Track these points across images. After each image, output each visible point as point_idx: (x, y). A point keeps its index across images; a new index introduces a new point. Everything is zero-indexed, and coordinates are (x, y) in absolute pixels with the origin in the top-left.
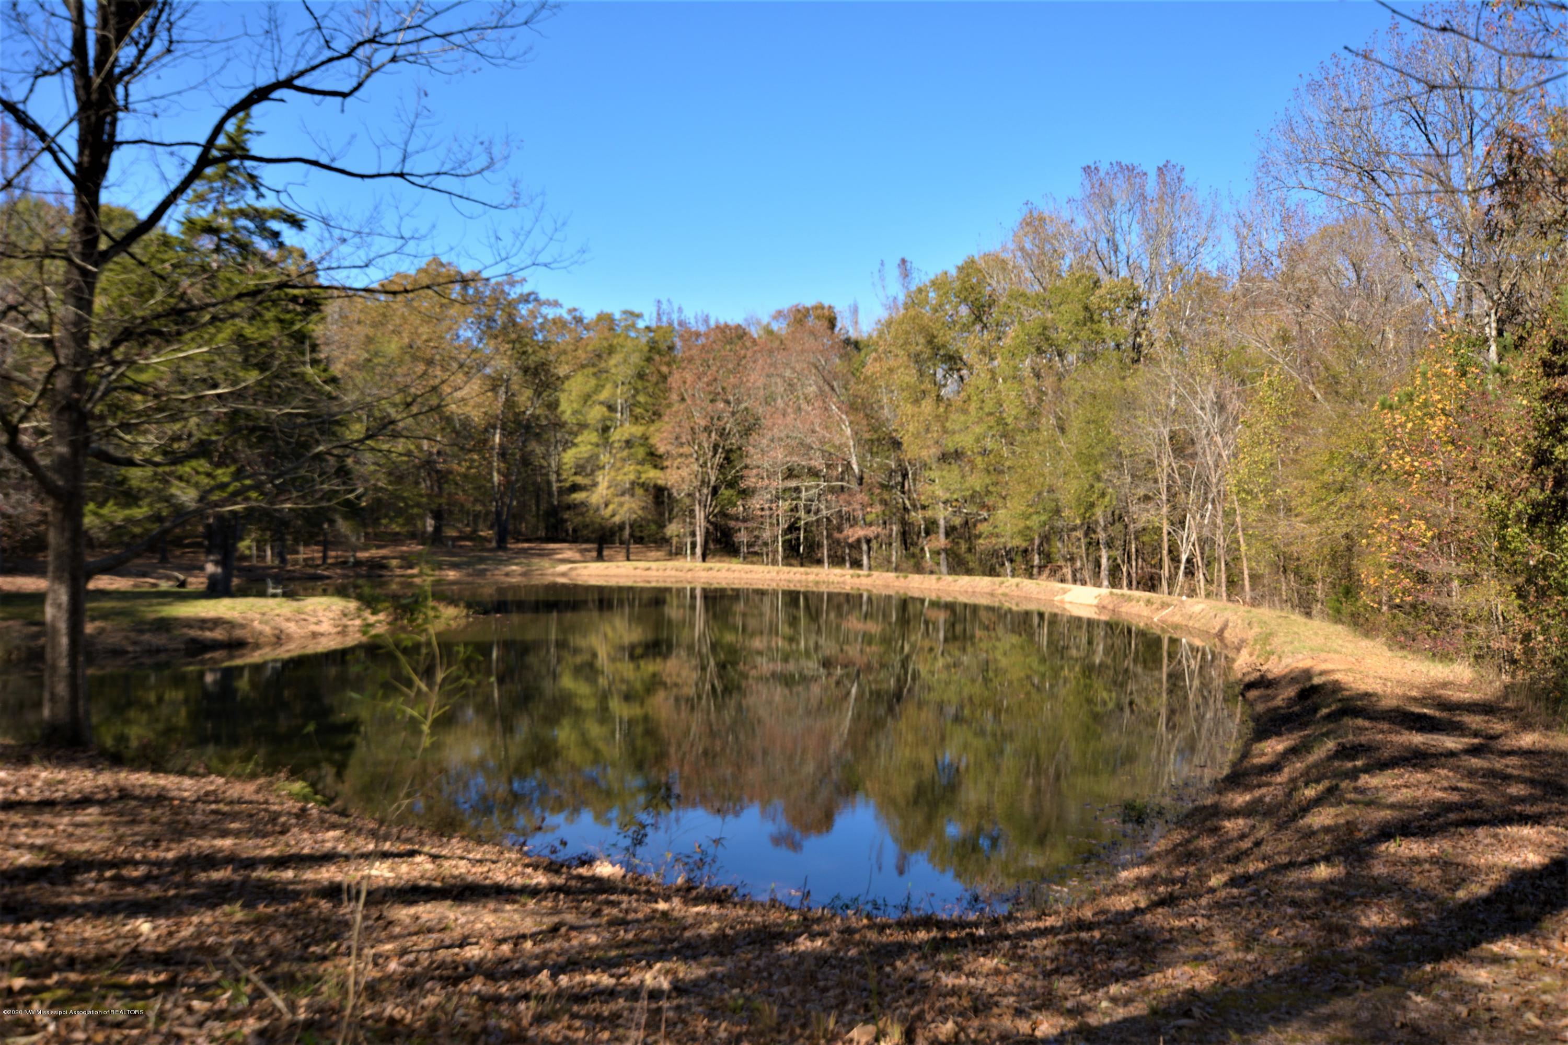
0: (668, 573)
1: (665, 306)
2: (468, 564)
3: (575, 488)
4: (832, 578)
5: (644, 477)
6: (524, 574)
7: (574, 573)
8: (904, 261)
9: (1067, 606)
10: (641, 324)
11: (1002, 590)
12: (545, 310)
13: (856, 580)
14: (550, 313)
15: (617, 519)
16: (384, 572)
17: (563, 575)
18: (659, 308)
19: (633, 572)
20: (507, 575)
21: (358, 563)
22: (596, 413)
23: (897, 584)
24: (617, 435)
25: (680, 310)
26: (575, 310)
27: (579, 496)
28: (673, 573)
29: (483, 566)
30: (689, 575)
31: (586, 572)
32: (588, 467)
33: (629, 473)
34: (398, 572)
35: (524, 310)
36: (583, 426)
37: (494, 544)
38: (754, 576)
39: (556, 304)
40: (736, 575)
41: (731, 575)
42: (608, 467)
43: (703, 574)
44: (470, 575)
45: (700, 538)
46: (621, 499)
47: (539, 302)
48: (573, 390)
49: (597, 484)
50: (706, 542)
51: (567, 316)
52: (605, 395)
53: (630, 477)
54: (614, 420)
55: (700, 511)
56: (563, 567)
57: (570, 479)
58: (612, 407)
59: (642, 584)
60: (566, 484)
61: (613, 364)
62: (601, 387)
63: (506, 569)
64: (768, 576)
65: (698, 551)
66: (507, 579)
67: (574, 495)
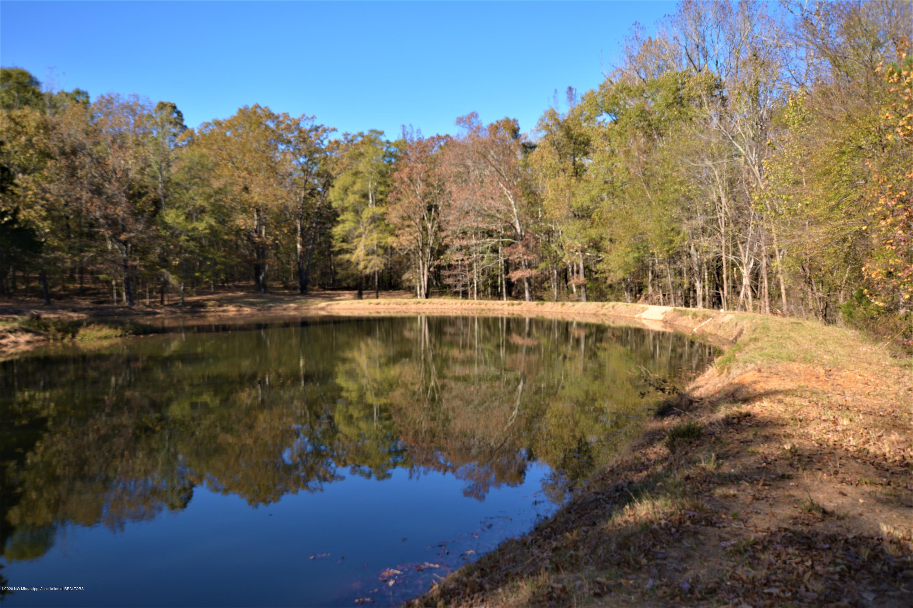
0: (391, 306)
1: (408, 129)
3: (342, 251)
4: (496, 307)
5: (384, 241)
6: (296, 309)
7: (329, 307)
8: (570, 89)
9: (644, 322)
10: (383, 139)
11: (604, 311)
12: (326, 135)
13: (511, 308)
14: (333, 137)
15: (368, 271)
16: (202, 309)
17: (322, 309)
18: (404, 130)
20: (285, 309)
21: (185, 304)
22: (352, 199)
23: (536, 309)
25: (419, 131)
26: (347, 134)
27: (345, 257)
28: (395, 306)
30: (404, 307)
31: (336, 307)
32: (350, 237)
33: (374, 239)
34: (211, 309)
35: (313, 136)
36: (344, 209)
37: (298, 291)
38: (446, 307)
39: (334, 130)
40: (435, 306)
41: (431, 306)
42: (364, 236)
43: (413, 306)
44: (259, 310)
45: (424, 283)
46: (370, 257)
47: (325, 131)
48: (338, 184)
49: (356, 248)
50: (429, 286)
51: (342, 138)
52: (357, 187)
53: (375, 242)
54: (367, 205)
55: (423, 264)
56: (323, 304)
57: (337, 245)
58: (365, 196)
59: (375, 315)
60: (336, 249)
61: (362, 167)
62: (354, 183)
63: (285, 306)
64: (455, 307)
65: (423, 292)
66: (285, 313)
67: (340, 257)
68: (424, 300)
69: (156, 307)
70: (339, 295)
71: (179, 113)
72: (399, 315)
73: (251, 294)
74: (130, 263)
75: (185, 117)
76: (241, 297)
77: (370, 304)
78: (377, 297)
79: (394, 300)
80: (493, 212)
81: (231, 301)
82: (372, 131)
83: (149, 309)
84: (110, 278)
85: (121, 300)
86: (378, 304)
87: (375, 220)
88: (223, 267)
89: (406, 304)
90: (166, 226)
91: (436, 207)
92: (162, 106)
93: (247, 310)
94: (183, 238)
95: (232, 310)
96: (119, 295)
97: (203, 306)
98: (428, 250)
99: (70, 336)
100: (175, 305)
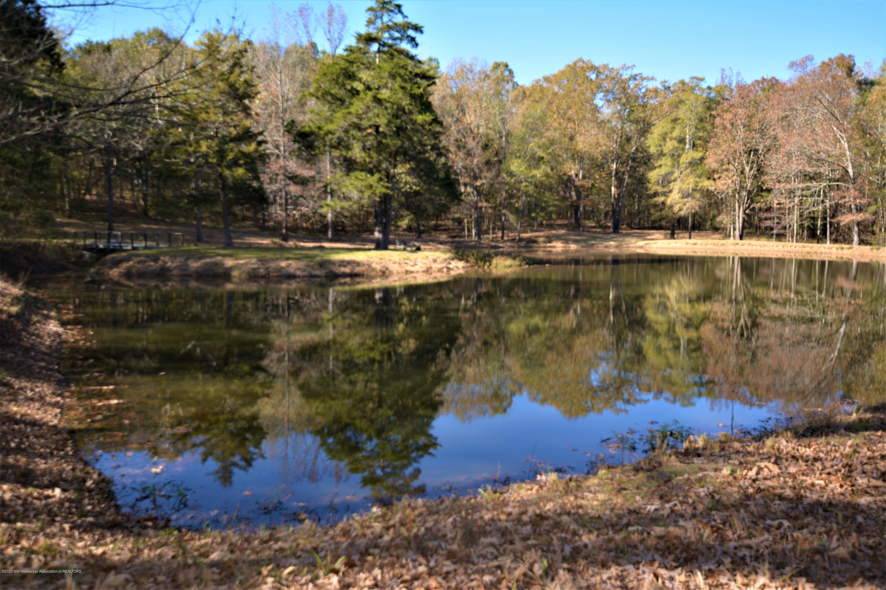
0: (708, 246)
1: (727, 73)
2: (585, 241)
3: (657, 194)
4: (823, 250)
5: (700, 185)
6: (616, 247)
7: (647, 246)
10: (704, 85)
12: (645, 83)
13: (838, 251)
14: (651, 85)
15: (682, 213)
16: (535, 245)
17: (641, 247)
18: (723, 74)
19: (685, 246)
20: (606, 247)
21: (521, 240)
22: (670, 145)
24: (685, 159)
25: (738, 74)
26: (665, 82)
27: (660, 199)
28: (712, 246)
29: (593, 242)
30: (722, 248)
31: (655, 246)
32: (666, 180)
33: (690, 182)
34: (542, 245)
35: (632, 84)
36: (661, 154)
37: (611, 230)
38: (767, 249)
39: (653, 79)
40: (754, 248)
41: (750, 248)
42: (679, 180)
43: (732, 247)
44: (583, 247)
45: (739, 225)
46: (686, 200)
47: (643, 79)
48: (656, 131)
49: (671, 191)
50: (743, 228)
51: (660, 86)
52: (676, 133)
53: (691, 186)
54: (684, 149)
55: (739, 207)
56: (641, 243)
57: (653, 188)
58: (682, 141)
59: (691, 254)
60: (651, 192)
61: (682, 112)
62: (674, 128)
63: (607, 244)
64: (776, 249)
65: (737, 233)
66: (607, 250)
67: (656, 199)
68: (738, 241)
69: (498, 241)
70: (649, 234)
71: (511, 72)
72: (715, 255)
73: (571, 232)
74: (480, 204)
75: (515, 74)
76: (563, 235)
77: (687, 244)
78: (690, 238)
79: (710, 241)
80: (823, 156)
81: (558, 238)
82: (692, 78)
83: (494, 244)
84: (463, 217)
85: (471, 236)
86: (695, 244)
87: (694, 164)
88: (555, 209)
89: (723, 245)
90: (511, 174)
91: (757, 150)
92: (497, 66)
93: (573, 247)
94: (524, 184)
95: (558, 246)
96: (469, 231)
97: (535, 242)
98: (744, 193)
99: (488, 264)
100: (513, 240)
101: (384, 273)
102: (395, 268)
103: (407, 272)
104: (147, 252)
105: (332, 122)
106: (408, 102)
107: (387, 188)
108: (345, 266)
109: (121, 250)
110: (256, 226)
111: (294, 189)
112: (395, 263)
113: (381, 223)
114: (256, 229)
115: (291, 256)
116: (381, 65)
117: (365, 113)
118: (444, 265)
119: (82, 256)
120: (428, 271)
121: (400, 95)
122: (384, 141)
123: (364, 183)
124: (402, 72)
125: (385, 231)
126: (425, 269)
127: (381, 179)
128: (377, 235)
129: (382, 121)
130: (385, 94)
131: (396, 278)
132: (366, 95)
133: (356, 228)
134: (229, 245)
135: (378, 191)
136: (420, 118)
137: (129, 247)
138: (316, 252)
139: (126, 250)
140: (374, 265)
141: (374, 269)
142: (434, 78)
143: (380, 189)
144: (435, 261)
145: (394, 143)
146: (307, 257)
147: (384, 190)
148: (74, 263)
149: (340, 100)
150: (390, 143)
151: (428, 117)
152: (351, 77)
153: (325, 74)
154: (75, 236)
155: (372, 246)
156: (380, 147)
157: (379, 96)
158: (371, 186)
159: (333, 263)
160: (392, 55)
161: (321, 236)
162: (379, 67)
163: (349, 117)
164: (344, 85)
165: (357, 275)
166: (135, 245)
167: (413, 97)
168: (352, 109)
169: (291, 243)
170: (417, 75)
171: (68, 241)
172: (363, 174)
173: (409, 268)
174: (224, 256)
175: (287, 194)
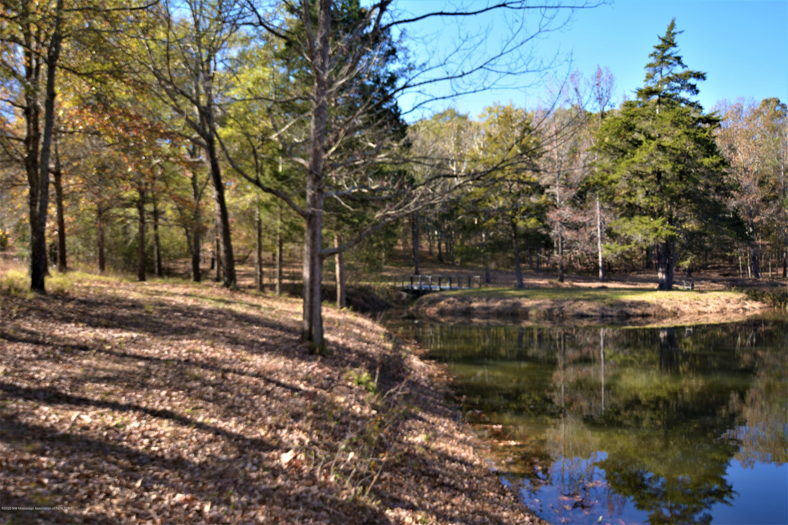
74: (757, 242)
84: (736, 255)
85: (747, 274)
92: (767, 102)
96: (745, 269)
101: (675, 314)
102: (686, 308)
103: (700, 313)
104: (454, 293)
105: (614, 172)
106: (692, 147)
107: (671, 230)
108: (635, 307)
109: (430, 291)
110: (531, 268)
111: (569, 234)
112: (686, 303)
113: (665, 263)
114: (532, 271)
115: (581, 297)
116: (662, 115)
117: (649, 161)
118: (739, 306)
119: (401, 296)
120: (722, 311)
121: (684, 141)
122: (667, 185)
123: (649, 227)
124: (685, 119)
125: (668, 272)
126: (718, 310)
127: (664, 223)
128: (661, 276)
129: (667, 168)
130: (667, 141)
131: (687, 318)
132: (650, 144)
133: (623, 267)
134: (521, 286)
135: (663, 234)
136: (707, 161)
137: (438, 289)
138: (603, 293)
139: (436, 291)
140: (664, 306)
141: (664, 310)
142: (718, 121)
143: (666, 232)
144: (728, 301)
145: (678, 187)
146: (596, 298)
147: (669, 233)
148: (396, 302)
149: (621, 151)
150: (675, 188)
151: (714, 160)
152: (631, 128)
153: (607, 130)
154: (395, 279)
155: (656, 286)
156: (663, 192)
157: (663, 144)
158: (656, 230)
159: (623, 304)
160: (673, 104)
161: (590, 275)
162: (660, 117)
163: (632, 166)
164: (625, 136)
165: (648, 315)
166: (442, 287)
167: (698, 141)
168: (636, 159)
169: (566, 284)
170: (700, 120)
171: (391, 284)
172: (647, 218)
173: (702, 309)
174: (520, 297)
175: (563, 239)
